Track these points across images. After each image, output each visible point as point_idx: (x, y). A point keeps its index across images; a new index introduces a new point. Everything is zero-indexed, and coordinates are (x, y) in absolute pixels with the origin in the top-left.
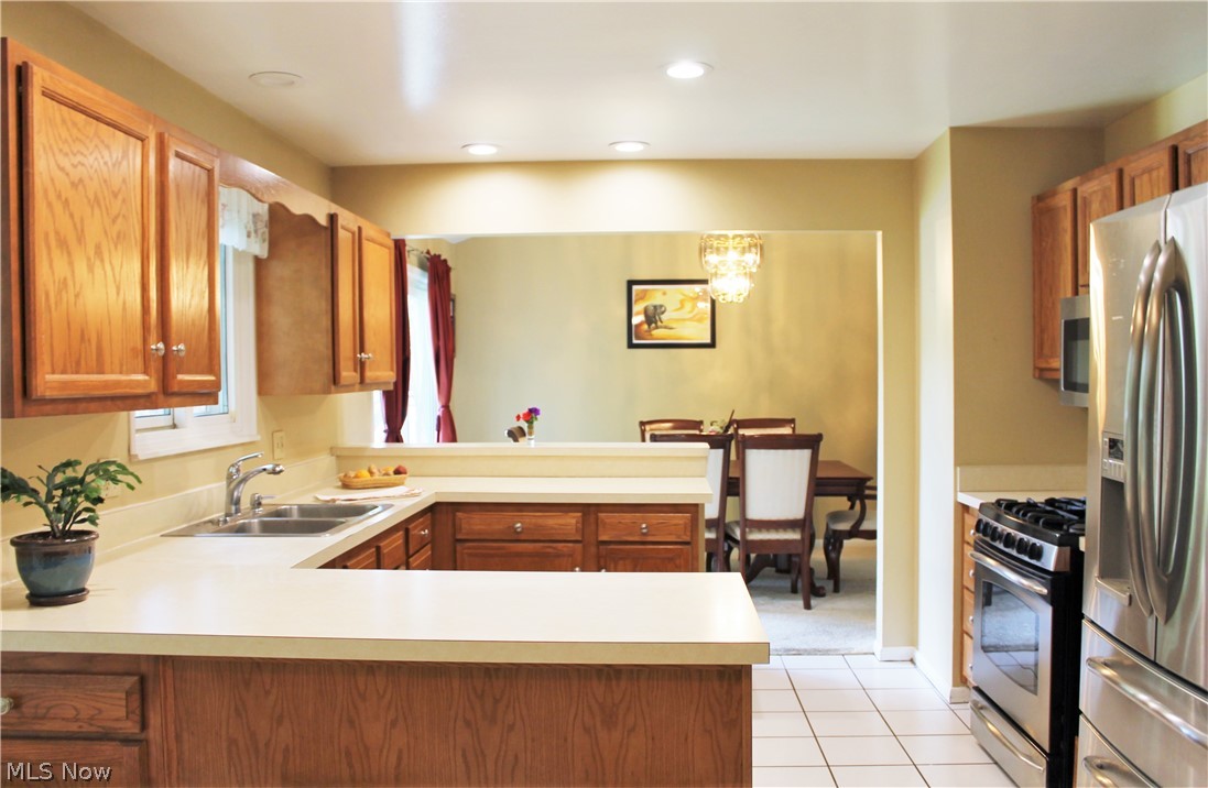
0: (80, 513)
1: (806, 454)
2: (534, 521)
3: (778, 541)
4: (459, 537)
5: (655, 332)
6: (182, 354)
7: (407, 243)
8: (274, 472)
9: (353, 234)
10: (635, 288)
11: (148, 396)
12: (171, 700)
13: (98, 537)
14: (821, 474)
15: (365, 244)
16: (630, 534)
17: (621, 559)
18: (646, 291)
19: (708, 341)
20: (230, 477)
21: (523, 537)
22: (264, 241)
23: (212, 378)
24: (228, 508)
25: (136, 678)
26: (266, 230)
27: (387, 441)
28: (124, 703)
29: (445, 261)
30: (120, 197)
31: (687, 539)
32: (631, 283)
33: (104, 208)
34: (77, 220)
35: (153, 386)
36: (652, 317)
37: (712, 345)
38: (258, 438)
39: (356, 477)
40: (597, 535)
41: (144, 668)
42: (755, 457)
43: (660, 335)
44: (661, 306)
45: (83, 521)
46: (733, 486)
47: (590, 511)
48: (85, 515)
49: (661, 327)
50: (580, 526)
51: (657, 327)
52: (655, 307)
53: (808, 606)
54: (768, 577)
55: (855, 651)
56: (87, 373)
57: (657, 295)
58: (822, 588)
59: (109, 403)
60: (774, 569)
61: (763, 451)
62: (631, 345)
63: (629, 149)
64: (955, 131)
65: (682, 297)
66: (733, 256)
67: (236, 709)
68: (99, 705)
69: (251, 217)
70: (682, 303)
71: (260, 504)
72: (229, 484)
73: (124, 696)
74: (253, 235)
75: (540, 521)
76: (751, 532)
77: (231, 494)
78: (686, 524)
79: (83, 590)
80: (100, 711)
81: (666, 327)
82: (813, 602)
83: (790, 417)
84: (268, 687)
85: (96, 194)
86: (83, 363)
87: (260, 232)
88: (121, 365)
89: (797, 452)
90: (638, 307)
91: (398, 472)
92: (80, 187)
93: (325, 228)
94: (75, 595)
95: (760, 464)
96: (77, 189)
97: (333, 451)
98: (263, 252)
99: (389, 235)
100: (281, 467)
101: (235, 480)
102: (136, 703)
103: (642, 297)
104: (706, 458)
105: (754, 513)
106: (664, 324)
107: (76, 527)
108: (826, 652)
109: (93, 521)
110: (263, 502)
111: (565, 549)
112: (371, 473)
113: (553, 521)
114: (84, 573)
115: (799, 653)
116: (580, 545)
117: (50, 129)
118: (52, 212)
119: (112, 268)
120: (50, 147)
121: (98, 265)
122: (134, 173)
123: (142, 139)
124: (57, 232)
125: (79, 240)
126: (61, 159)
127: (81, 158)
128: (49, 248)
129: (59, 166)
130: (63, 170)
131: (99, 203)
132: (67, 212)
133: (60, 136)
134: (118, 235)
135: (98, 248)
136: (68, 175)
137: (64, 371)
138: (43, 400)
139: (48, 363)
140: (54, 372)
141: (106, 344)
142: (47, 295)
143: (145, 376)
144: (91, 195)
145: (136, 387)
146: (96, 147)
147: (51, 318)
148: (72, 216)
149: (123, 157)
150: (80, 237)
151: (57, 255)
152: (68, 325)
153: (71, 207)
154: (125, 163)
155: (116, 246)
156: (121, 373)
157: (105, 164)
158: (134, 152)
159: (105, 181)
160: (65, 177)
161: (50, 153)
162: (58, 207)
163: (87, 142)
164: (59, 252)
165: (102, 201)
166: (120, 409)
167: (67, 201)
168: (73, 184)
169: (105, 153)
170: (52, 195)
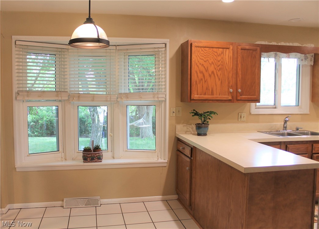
6: (240, 92)
11: (230, 100)
12: (195, 154)
26: (313, 58)
30: (221, 61)
33: (215, 64)
34: (206, 67)
35: (230, 98)
38: (309, 113)
41: (192, 147)
56: (208, 95)
71: (298, 129)
74: (304, 60)
79: (206, 134)
86: (207, 93)
87: (309, 59)
92: (207, 61)
98: (312, 64)
102: (190, 152)
107: (205, 123)
110: (300, 129)
114: (207, 132)
117: (198, 53)
118: (198, 67)
119: (217, 75)
120: (198, 56)
121: (212, 75)
122: (226, 55)
123: (228, 48)
124: (200, 71)
125: (206, 71)
126: (201, 57)
127: (208, 56)
128: (197, 73)
129: (201, 59)
130: (202, 59)
131: (213, 64)
132: (203, 67)
133: (201, 53)
134: (220, 69)
135: (213, 72)
136: (203, 60)
137: (201, 95)
138: (194, 100)
139: (196, 93)
140: (198, 95)
141: (214, 89)
142: (196, 82)
143: (228, 96)
144: (211, 63)
145: (223, 98)
146: (212, 53)
147: (197, 86)
148: (204, 67)
149: (222, 53)
150: (207, 70)
151: (199, 74)
152: (203, 87)
153: (204, 65)
154: (222, 55)
155: (219, 71)
156: (219, 95)
157: (216, 56)
158: (226, 52)
159: (215, 59)
160: (202, 60)
161: (198, 57)
162: (200, 66)
163: (210, 53)
164: (200, 74)
165: (214, 63)
166: (219, 102)
167: (203, 64)
168: (205, 61)
169: (216, 54)
170: (198, 64)
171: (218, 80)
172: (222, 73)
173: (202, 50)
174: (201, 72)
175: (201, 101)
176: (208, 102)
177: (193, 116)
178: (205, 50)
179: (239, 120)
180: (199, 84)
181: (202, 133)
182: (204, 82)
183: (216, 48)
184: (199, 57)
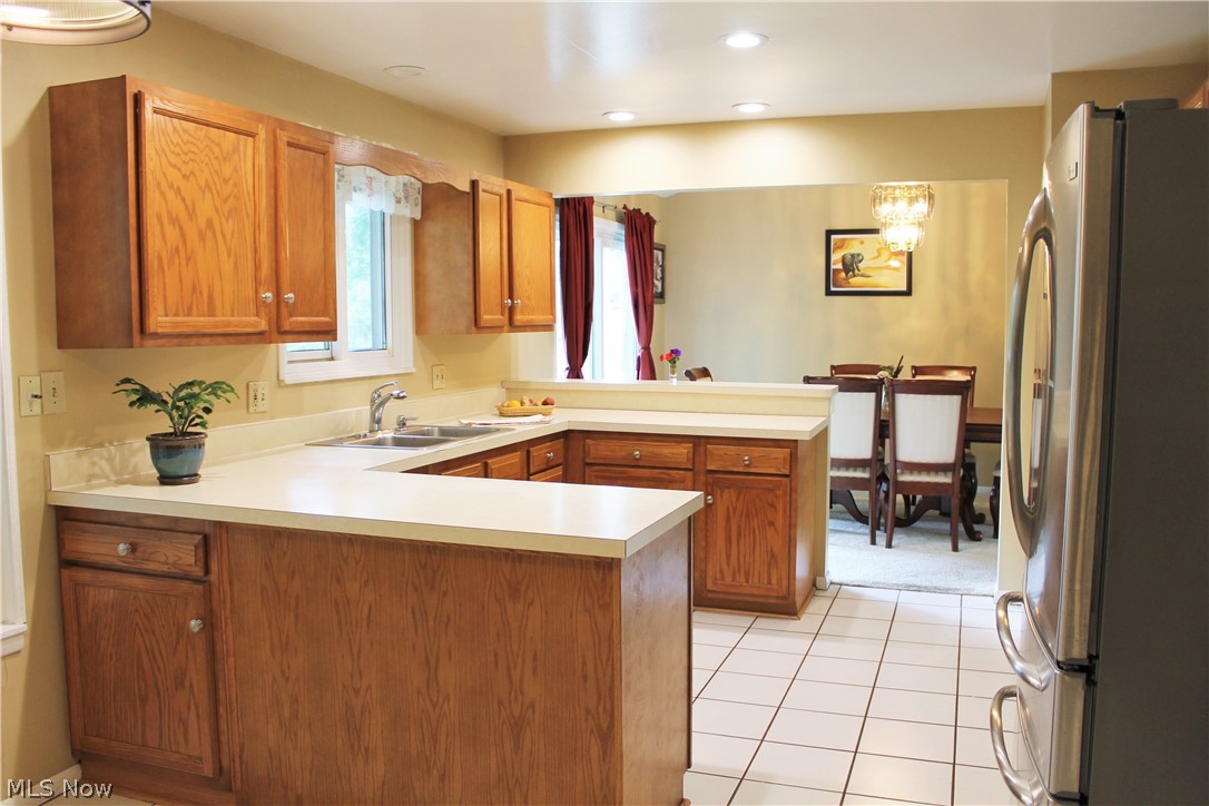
0: (193, 419)
1: (956, 399)
2: (650, 449)
3: (928, 483)
4: (588, 461)
5: (853, 280)
6: (291, 301)
7: (595, 199)
8: (398, 398)
9: (501, 196)
10: (833, 237)
11: (261, 333)
12: (225, 555)
13: (206, 436)
14: (969, 420)
15: (516, 205)
16: (735, 465)
17: (727, 487)
18: (844, 240)
19: (904, 288)
20: (373, 401)
21: (641, 463)
22: (416, 205)
23: (326, 319)
24: (371, 427)
25: (200, 537)
26: (420, 197)
27: (568, 377)
28: (193, 553)
29: (647, 214)
30: (231, 182)
31: (787, 472)
32: (829, 233)
33: (214, 192)
34: (188, 201)
35: (263, 326)
36: (850, 266)
37: (908, 293)
38: (414, 370)
39: (508, 406)
40: (706, 465)
41: (208, 530)
42: (905, 402)
43: (857, 282)
44: (859, 255)
45: (196, 425)
46: (884, 429)
47: (699, 442)
48: (197, 421)
49: (858, 275)
50: (691, 455)
51: (854, 276)
52: (853, 256)
53: (955, 549)
54: (934, 519)
55: (975, 592)
56: (199, 316)
57: (855, 245)
58: (979, 532)
59: (220, 339)
60: (937, 512)
61: (912, 396)
62: (829, 293)
63: (751, 109)
64: (1057, 77)
65: (878, 246)
66: (902, 205)
67: (266, 565)
68: (180, 554)
69: (401, 186)
70: (879, 251)
71: (404, 424)
72: (372, 406)
73: (193, 548)
74: (403, 200)
75: (656, 450)
76: (902, 473)
77: (373, 415)
78: (785, 458)
79: (197, 475)
80: (180, 558)
81: (863, 276)
82: (961, 545)
83: (970, 365)
84: (285, 549)
85: (207, 181)
86: (195, 309)
87: (411, 199)
88: (233, 311)
89: (947, 398)
90: (836, 257)
91: (545, 403)
92: (192, 178)
93: (468, 193)
94: (192, 477)
95: (910, 408)
96: (188, 179)
97: (503, 384)
98: (418, 216)
99: (551, 195)
100: (404, 394)
101: (378, 403)
102: (201, 554)
103: (840, 246)
104: (830, 399)
105: (905, 454)
106: (862, 272)
107: (191, 429)
108: (946, 591)
109: (203, 425)
110: (408, 423)
111: (678, 477)
112: (522, 404)
113: (667, 451)
114: (197, 463)
115: (919, 589)
116: (690, 474)
117: (162, 137)
118: (165, 198)
119: (224, 237)
120: (163, 150)
121: (209, 235)
122: (245, 162)
123: (252, 135)
124: (169, 213)
125: (190, 217)
126: (173, 159)
127: (193, 156)
128: (162, 225)
129: (170, 164)
130: (174, 166)
131: (210, 188)
132: (179, 198)
133: (172, 142)
134: (230, 212)
135: (210, 223)
136: (179, 170)
137: (176, 315)
138: (156, 335)
139: (160, 309)
140: (166, 316)
141: (217, 294)
142: (160, 259)
143: (256, 319)
144: (202, 183)
145: (246, 326)
146: (207, 146)
147: (164, 277)
148: (183, 200)
149: (234, 152)
150: (192, 215)
151: (169, 229)
152: (181, 280)
153: (183, 193)
154: (236, 156)
155: (227, 220)
156: (232, 316)
157: (216, 158)
158: (245, 147)
159: (216, 172)
160: (176, 172)
161: (163, 155)
162: (170, 194)
163: (198, 143)
164: (172, 227)
165: (213, 187)
166: (230, 343)
167: (179, 189)
168: (184, 176)
169: (216, 150)
170: (164, 186)
171: (225, 254)
172: (236, 230)
173: (175, 129)
174: (175, 221)
175: (175, 341)
176: (198, 345)
177: (132, 404)
178: (185, 131)
179: (252, 409)
180: (169, 267)
181: (185, 473)
182: (184, 263)
183: (218, 128)
184: (166, 156)
